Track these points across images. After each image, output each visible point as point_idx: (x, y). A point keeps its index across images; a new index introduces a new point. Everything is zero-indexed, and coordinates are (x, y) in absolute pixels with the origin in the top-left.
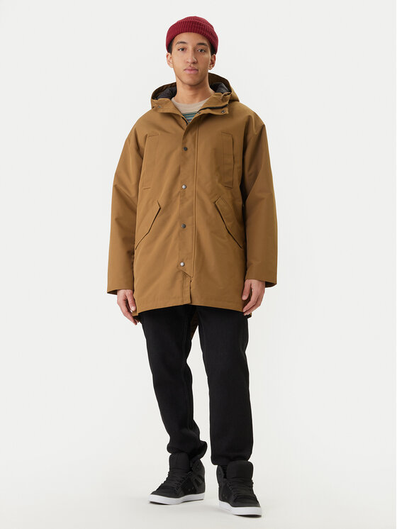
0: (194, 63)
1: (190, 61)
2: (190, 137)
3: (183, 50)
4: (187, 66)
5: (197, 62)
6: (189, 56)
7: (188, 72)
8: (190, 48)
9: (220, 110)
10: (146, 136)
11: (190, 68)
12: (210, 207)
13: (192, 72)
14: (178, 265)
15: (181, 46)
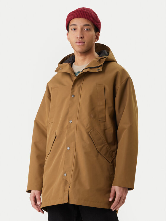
0: (81, 38)
1: (78, 36)
2: (76, 88)
3: (75, 29)
4: (77, 40)
5: (84, 37)
6: (78, 34)
7: (78, 44)
8: (79, 28)
9: (97, 69)
10: (52, 87)
11: (79, 41)
12: (85, 136)
13: (80, 44)
14: (63, 176)
15: (73, 27)
